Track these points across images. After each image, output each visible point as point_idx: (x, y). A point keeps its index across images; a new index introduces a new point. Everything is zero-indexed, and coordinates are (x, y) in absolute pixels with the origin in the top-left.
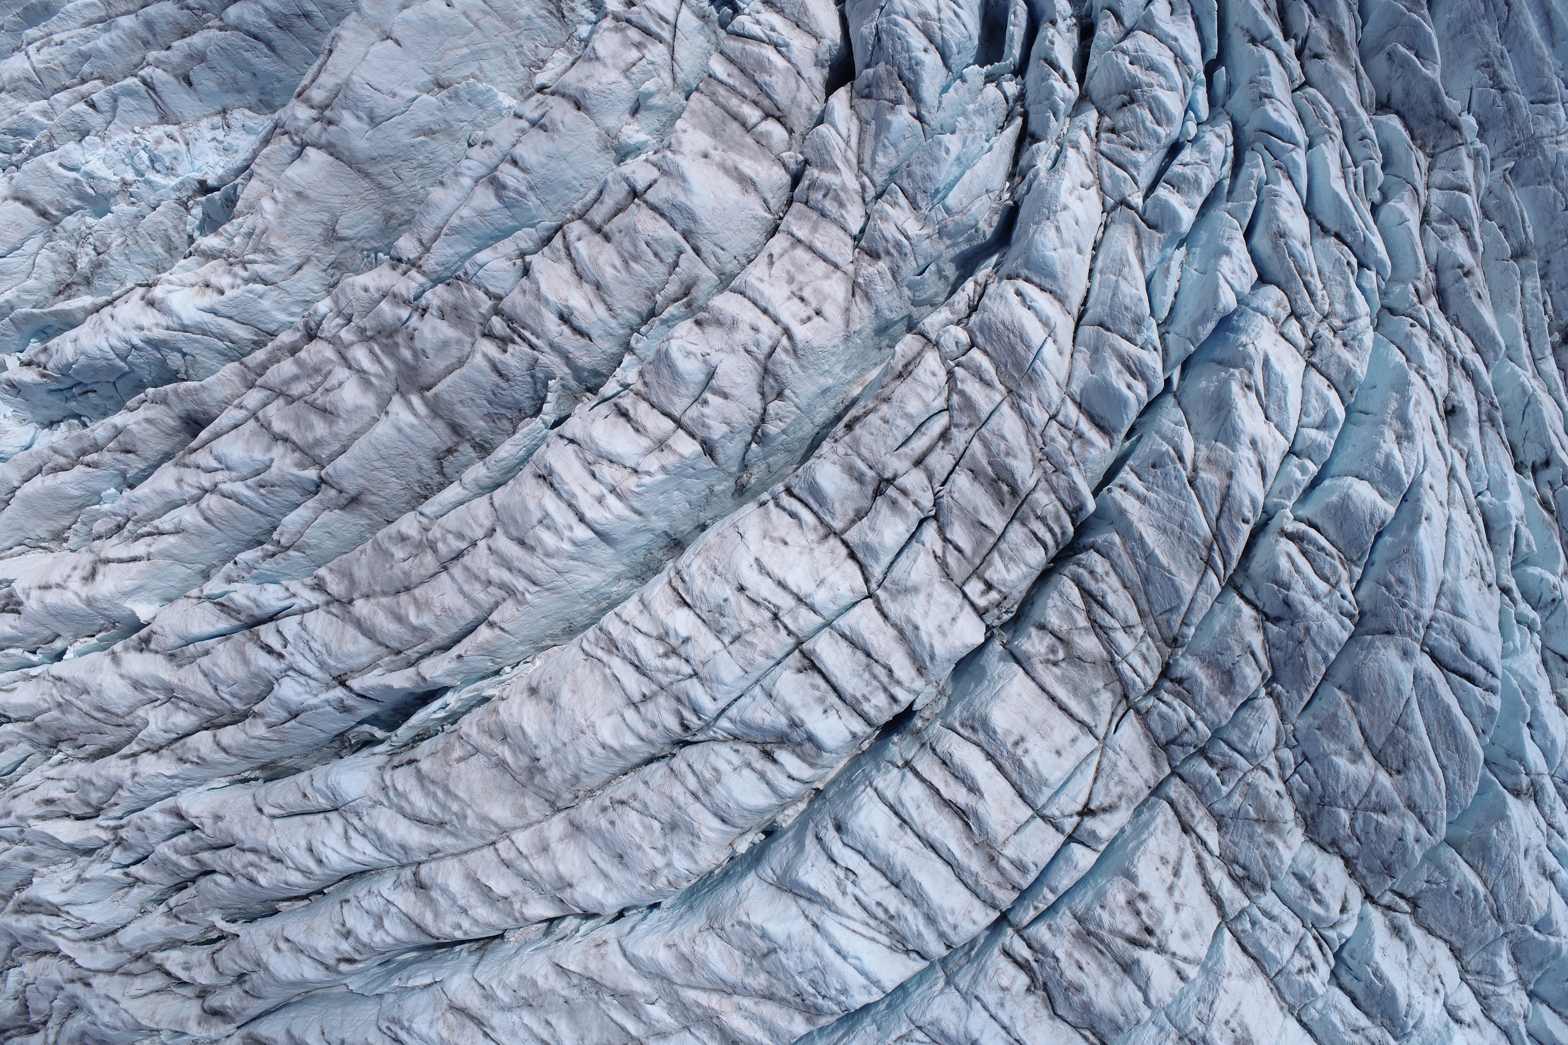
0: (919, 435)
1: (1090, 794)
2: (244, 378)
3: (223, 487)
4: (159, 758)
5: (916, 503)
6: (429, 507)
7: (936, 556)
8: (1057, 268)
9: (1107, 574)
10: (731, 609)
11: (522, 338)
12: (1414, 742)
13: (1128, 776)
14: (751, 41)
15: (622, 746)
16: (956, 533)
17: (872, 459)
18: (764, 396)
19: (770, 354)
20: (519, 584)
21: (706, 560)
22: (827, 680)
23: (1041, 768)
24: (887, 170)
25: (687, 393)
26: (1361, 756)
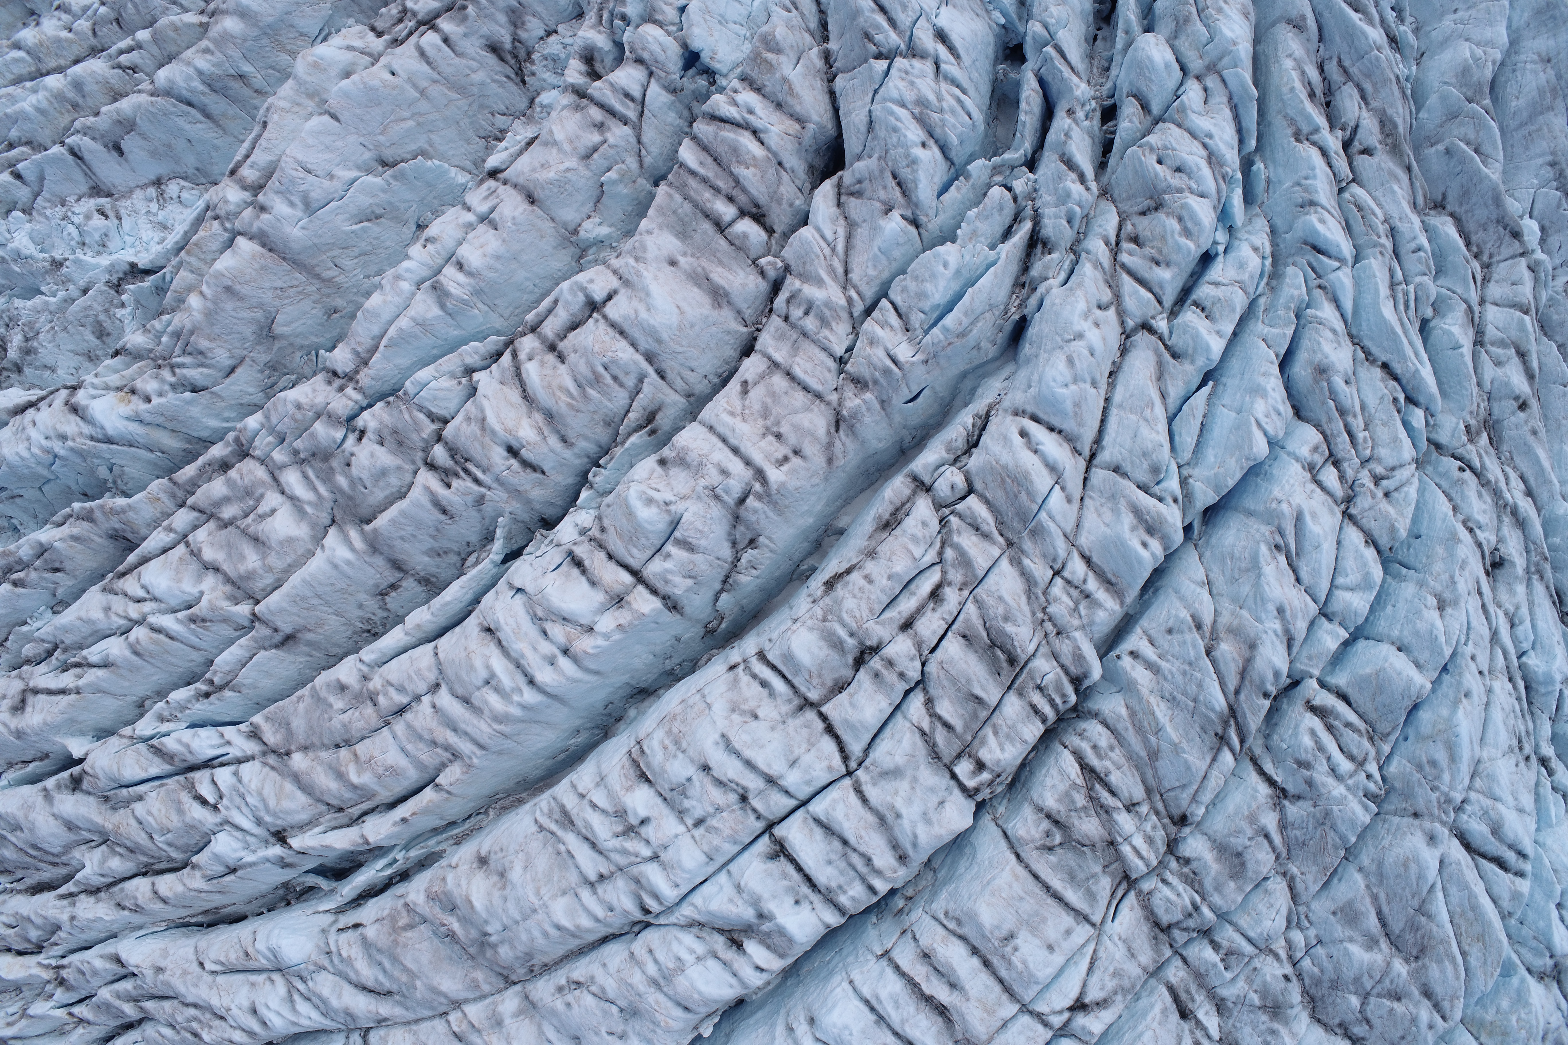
0: (906, 593)
1: (1084, 985)
2: (173, 496)
3: (152, 619)
4: (98, 901)
5: (902, 675)
6: (370, 653)
7: (923, 733)
8: (1069, 406)
9: (1112, 748)
10: (695, 790)
11: (467, 471)
12: (1435, 929)
13: (1125, 967)
14: (727, 126)
15: (578, 927)
16: (945, 709)
17: (854, 625)
18: (734, 544)
19: (742, 501)
20: (465, 747)
21: (669, 732)
22: (799, 869)
23: (1031, 966)
24: (878, 282)
25: (648, 544)
26: (1377, 942)
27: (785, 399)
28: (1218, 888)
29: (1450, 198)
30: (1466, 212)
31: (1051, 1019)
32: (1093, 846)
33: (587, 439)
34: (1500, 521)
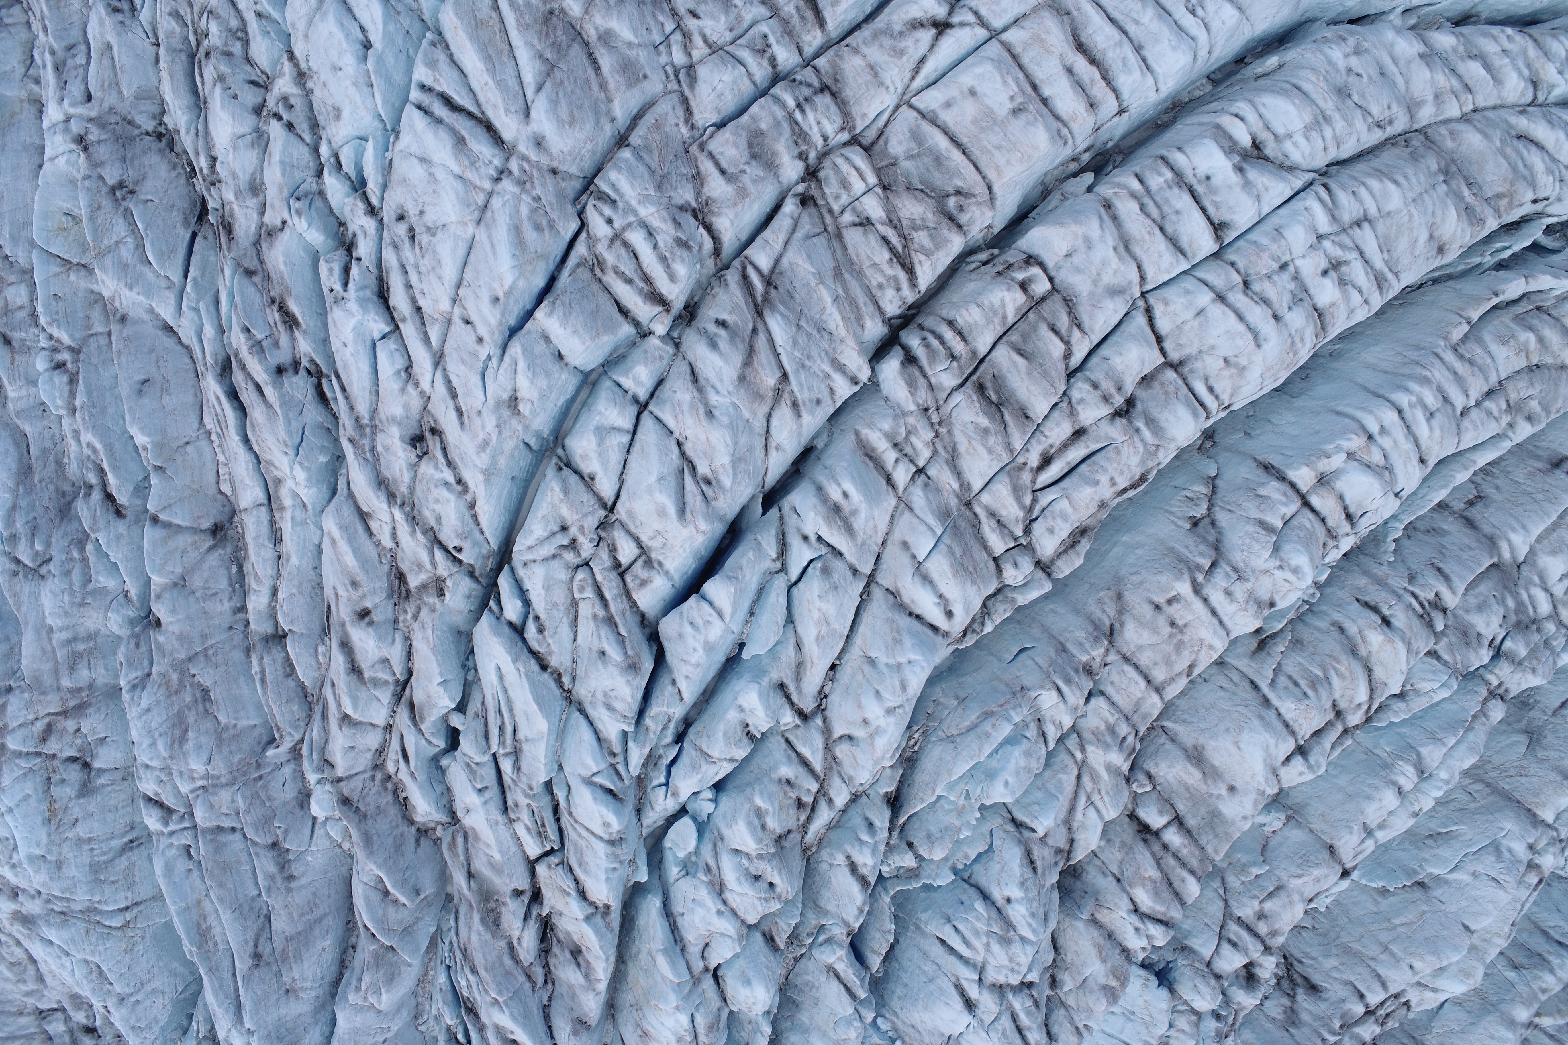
0: (1074, 465)
1: (932, 47)
5: (1092, 384)
6: (1502, 449)
7: (1079, 326)
8: (908, 641)
9: (880, 286)
10: (1287, 297)
11: (1422, 605)
12: (536, 42)
13: (886, 58)
14: (1159, 917)
15: (1381, 181)
16: (1057, 348)
17: (1136, 439)
18: (1213, 523)
19: (1214, 565)
20: (1450, 357)
21: (1296, 353)
22: (1203, 210)
23: (998, 78)
24: (1055, 767)
25: (1297, 531)
26: (600, 37)
27: (1158, 658)
28: (777, 124)
29: (412, 842)
30: (397, 826)
31: (970, 18)
32: (908, 189)
33: (1318, 629)
34: (412, 490)
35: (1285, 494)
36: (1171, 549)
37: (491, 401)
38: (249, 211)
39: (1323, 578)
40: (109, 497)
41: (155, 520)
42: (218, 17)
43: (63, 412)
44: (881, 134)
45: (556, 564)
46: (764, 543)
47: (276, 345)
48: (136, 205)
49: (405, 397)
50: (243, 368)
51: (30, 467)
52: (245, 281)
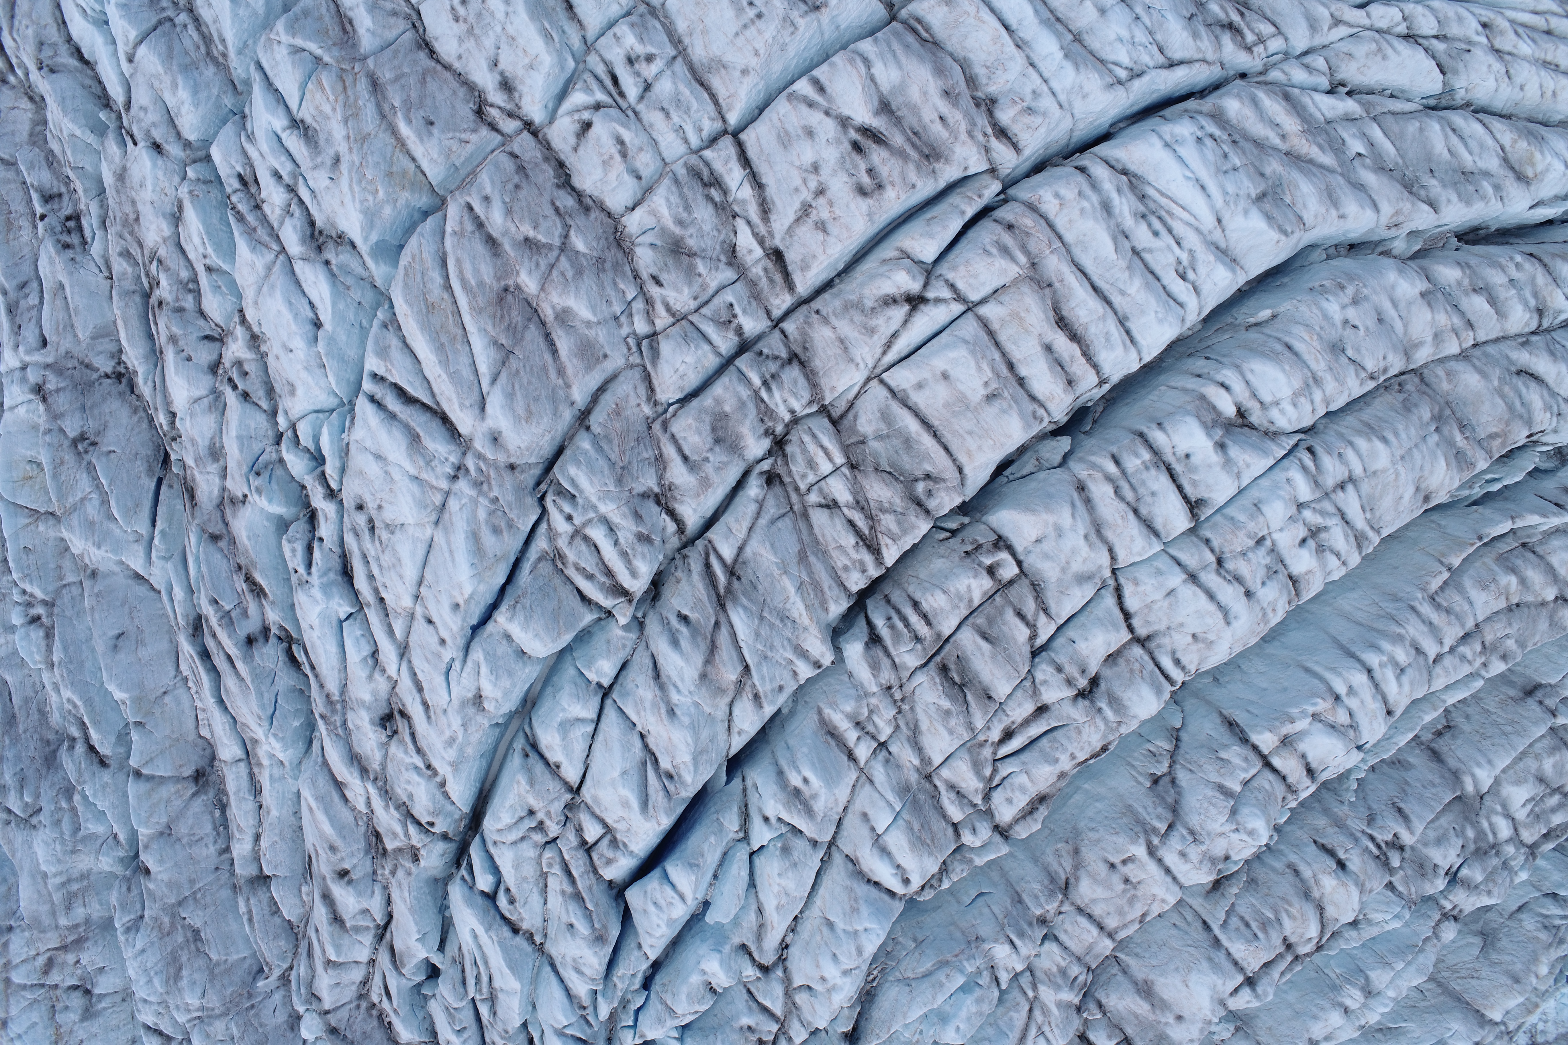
1: (906, 322)
7: (1046, 611)
8: (865, 910)
9: (846, 568)
10: (1261, 573)
11: (1379, 847)
12: (490, 326)
13: (856, 334)
15: (1370, 440)
16: (1022, 633)
17: (1098, 720)
18: (1173, 781)
19: (1170, 827)
20: (1426, 609)
21: (1267, 622)
22: (1180, 488)
23: (973, 364)
24: (1008, 1006)
25: (1256, 793)
26: (557, 317)
27: (1112, 909)
28: (742, 405)
31: (946, 294)
32: (877, 470)
33: (1274, 869)
34: (384, 766)
35: (1246, 759)
36: (1129, 808)
37: (456, 702)
38: (211, 477)
39: (1282, 821)
40: (92, 748)
41: (138, 774)
42: (167, 270)
43: (42, 666)
44: (851, 406)
45: (524, 845)
46: (726, 824)
47: (245, 614)
48: (98, 458)
49: (373, 685)
50: (214, 635)
51: (14, 716)
52: (211, 548)
